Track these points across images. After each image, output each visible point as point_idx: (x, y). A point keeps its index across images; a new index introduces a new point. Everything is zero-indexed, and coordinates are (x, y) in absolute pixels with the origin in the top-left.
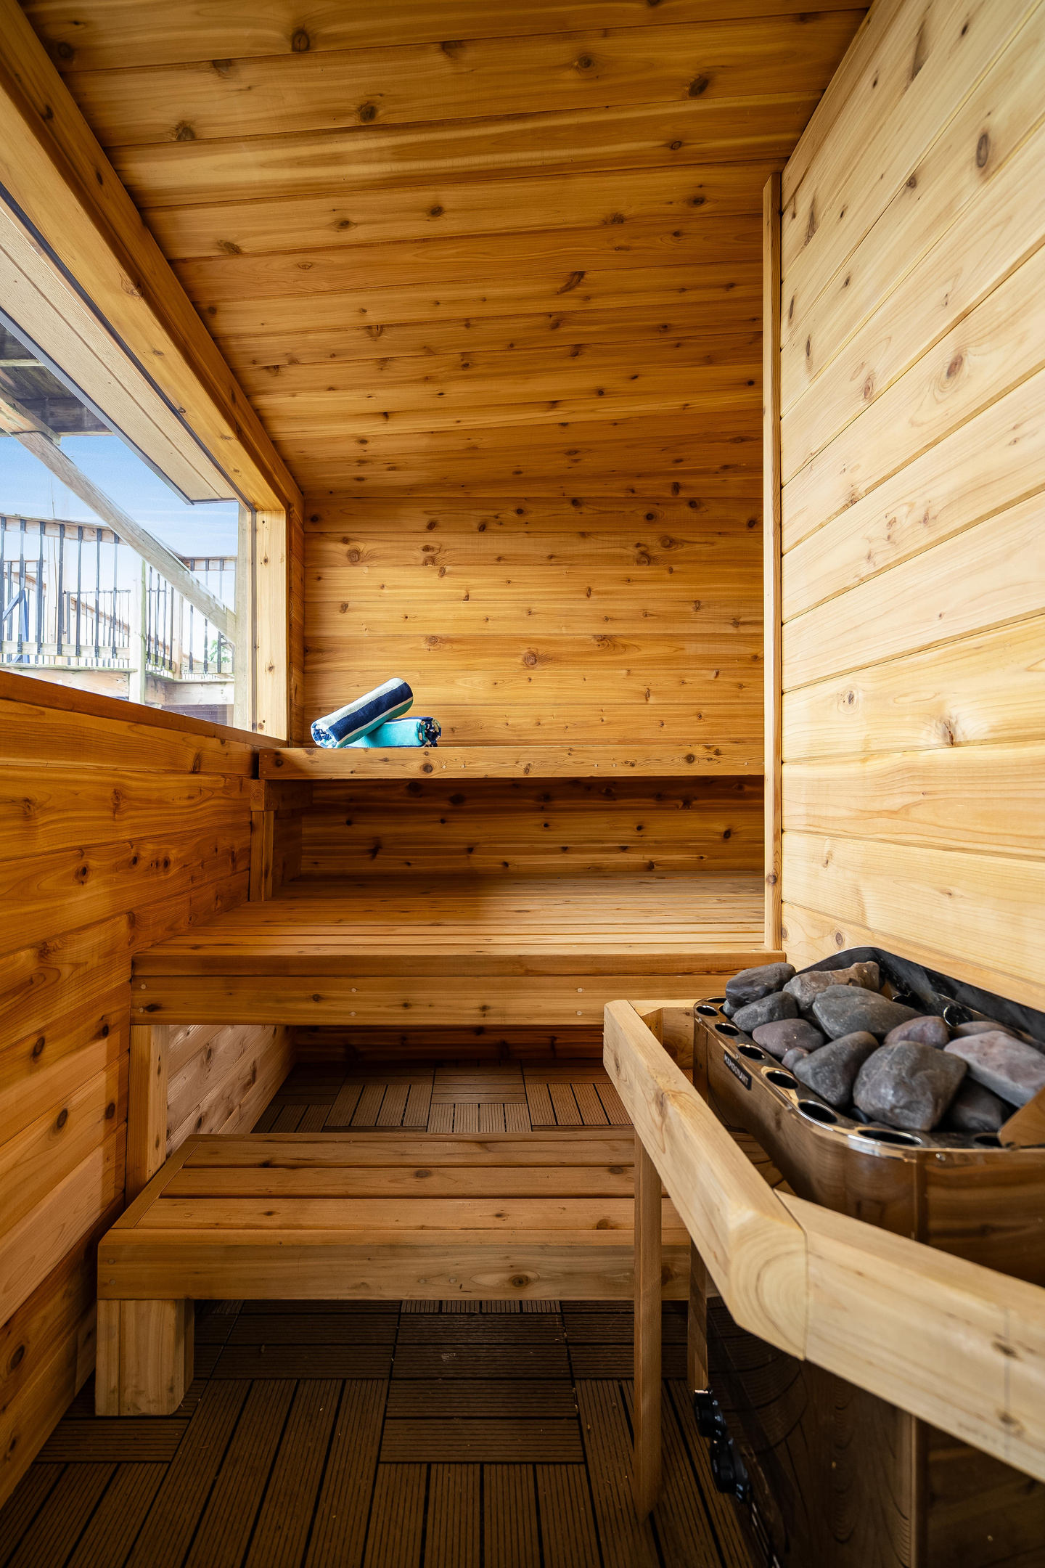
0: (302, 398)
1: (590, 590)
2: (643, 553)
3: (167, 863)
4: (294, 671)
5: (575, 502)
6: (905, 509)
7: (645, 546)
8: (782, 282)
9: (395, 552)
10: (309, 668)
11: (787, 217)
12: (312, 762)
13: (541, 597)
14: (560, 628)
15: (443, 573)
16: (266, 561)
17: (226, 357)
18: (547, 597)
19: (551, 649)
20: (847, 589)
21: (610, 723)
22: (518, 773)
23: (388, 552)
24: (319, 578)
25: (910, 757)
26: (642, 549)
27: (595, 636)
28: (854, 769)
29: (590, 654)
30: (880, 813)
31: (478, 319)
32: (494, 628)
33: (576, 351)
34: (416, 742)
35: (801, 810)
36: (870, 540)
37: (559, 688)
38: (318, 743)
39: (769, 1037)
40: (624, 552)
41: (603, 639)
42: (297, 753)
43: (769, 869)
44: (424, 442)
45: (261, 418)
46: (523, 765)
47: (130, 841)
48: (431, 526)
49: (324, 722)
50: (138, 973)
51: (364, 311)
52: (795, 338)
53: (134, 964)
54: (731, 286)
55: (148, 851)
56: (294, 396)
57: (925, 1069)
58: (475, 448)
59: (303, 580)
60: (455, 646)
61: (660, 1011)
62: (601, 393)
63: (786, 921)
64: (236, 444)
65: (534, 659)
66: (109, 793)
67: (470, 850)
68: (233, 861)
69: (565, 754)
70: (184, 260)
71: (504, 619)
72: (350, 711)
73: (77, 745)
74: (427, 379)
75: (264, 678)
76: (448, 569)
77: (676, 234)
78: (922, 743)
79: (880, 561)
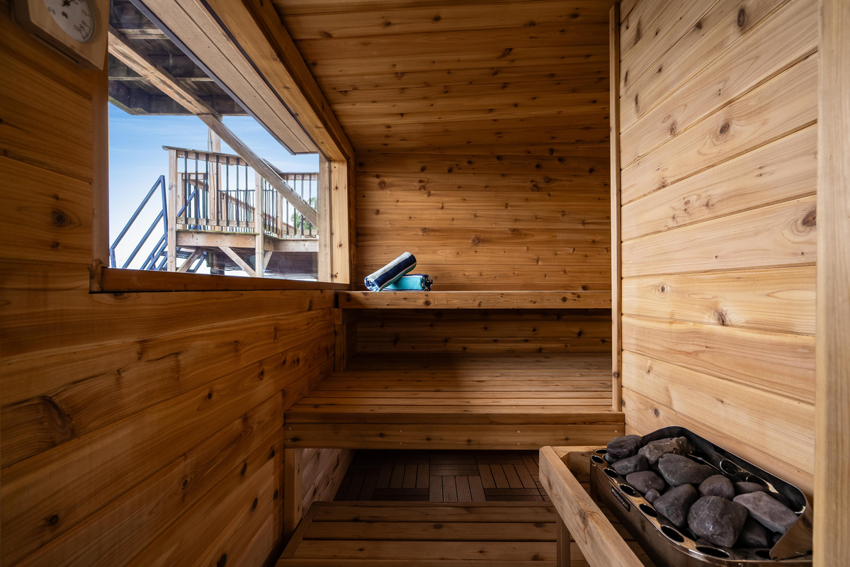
0: (358, 106)
1: (507, 204)
2: (535, 186)
3: (298, 360)
4: (353, 246)
5: (499, 158)
6: (695, 197)
7: (536, 182)
8: (620, 61)
9: (404, 183)
10: (360, 244)
11: (623, 28)
12: (366, 299)
13: (481, 208)
14: (491, 224)
15: (429, 194)
16: (337, 188)
17: (320, 86)
18: (485, 208)
19: (488, 236)
20: (660, 232)
21: (518, 275)
22: (475, 306)
23: (401, 183)
24: (364, 196)
25: (698, 327)
26: (534, 183)
27: (510, 229)
28: (665, 326)
29: (508, 238)
30: (680, 352)
31: (454, 70)
32: (457, 224)
33: (505, 86)
34: (420, 288)
35: (634, 341)
36: (674, 209)
37: (492, 256)
38: (369, 288)
39: (636, 480)
40: (525, 184)
41: (514, 230)
42: (358, 293)
43: (614, 368)
44: (421, 127)
45: (336, 115)
46: (477, 302)
47: (282, 353)
48: (423, 169)
49: (372, 277)
50: (287, 421)
51: (395, 65)
52: (628, 93)
53: (285, 417)
54: (589, 56)
55: (289, 358)
56: (354, 105)
57: (728, 514)
58: (447, 131)
59: (355, 197)
60: (437, 234)
61: (569, 454)
62: (516, 105)
63: (625, 397)
64: (324, 130)
65: (478, 241)
66: (272, 330)
67: (446, 341)
68: (328, 353)
69: (500, 297)
70: (301, 40)
71: (462, 219)
72: (385, 270)
73: (257, 308)
74: (425, 98)
75: (337, 250)
76: (432, 192)
77: (562, 31)
78: (706, 321)
79: (680, 221)
